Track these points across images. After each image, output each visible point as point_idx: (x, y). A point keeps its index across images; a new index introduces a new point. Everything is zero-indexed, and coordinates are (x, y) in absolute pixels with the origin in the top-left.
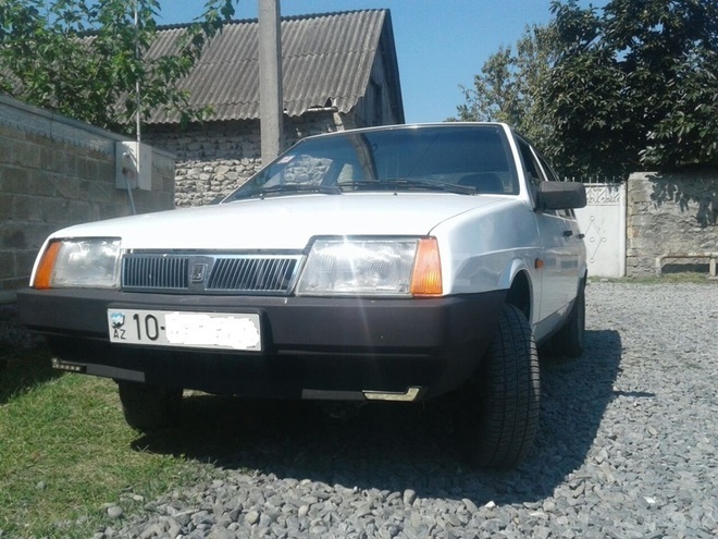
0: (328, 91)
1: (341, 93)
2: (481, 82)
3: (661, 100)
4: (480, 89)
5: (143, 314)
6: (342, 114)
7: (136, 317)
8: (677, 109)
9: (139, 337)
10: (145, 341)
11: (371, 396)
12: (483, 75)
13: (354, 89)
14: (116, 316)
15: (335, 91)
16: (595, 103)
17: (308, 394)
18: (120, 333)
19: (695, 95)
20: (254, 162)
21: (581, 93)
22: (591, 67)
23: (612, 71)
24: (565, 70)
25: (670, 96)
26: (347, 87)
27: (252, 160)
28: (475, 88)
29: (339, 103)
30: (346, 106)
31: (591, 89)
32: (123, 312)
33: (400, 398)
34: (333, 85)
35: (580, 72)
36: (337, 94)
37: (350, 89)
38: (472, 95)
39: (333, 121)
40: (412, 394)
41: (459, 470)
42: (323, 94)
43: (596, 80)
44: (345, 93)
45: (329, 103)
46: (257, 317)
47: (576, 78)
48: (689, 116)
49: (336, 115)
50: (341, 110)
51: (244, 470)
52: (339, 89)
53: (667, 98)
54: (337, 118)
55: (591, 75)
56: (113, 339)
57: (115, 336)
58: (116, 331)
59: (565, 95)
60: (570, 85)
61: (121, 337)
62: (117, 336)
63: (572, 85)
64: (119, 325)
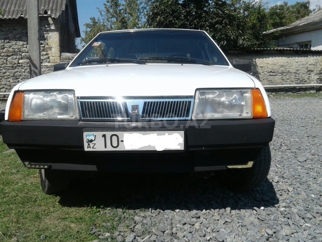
0: (45, 6)
1: (52, 7)
2: (108, 7)
3: (200, 22)
4: (108, 10)
5: (108, 134)
6: (54, 19)
7: (104, 136)
8: (206, 27)
9: (106, 147)
10: (109, 148)
11: (230, 167)
12: (108, 4)
13: (59, 6)
14: (90, 136)
15: (49, 6)
16: (173, 21)
17: (198, 169)
18: (91, 145)
19: (214, 21)
20: (4, 42)
21: (167, 16)
22: (171, 5)
23: (180, 8)
24: (159, 5)
25: (203, 20)
26: (55, 5)
27: (3, 41)
28: (105, 10)
29: (51, 12)
30: (56, 14)
31: (172, 15)
32: (95, 133)
33: (244, 166)
34: (47, 3)
35: (167, 7)
36: (50, 8)
37: (57, 6)
38: (103, 13)
39: (48, 21)
40: (250, 164)
41: (232, 194)
42: (42, 8)
43: (174, 11)
44: (54, 8)
45: (46, 12)
46: (183, 132)
47: (165, 9)
48: (211, 29)
49: (49, 19)
50: (53, 16)
51: (143, 209)
52: (50, 5)
53: (202, 21)
54: (50, 21)
55: (171, 8)
56: (86, 149)
57: (88, 147)
58: (89, 144)
59: (161, 17)
60: (162, 12)
61: (93, 148)
62: (90, 147)
63: (163, 12)
64: (91, 141)
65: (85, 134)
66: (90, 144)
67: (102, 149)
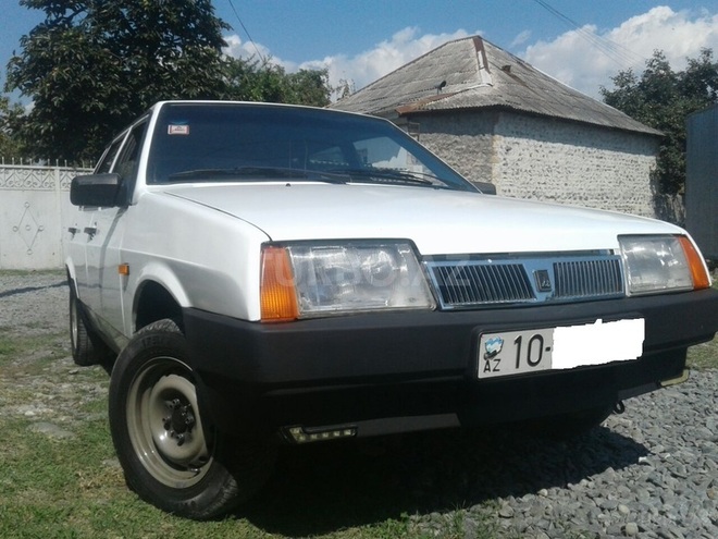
5: (527, 335)
7: (518, 341)
9: (517, 366)
10: (525, 368)
14: (492, 343)
16: (93, 83)
21: (78, 69)
22: (84, 44)
24: (53, 41)
31: (88, 67)
32: (502, 336)
55: (87, 52)
56: (482, 375)
57: (486, 369)
58: (488, 363)
59: (61, 69)
60: (63, 58)
61: (495, 370)
62: (489, 370)
63: (66, 60)
64: (495, 353)
65: (485, 338)
66: (491, 361)
67: (511, 370)
